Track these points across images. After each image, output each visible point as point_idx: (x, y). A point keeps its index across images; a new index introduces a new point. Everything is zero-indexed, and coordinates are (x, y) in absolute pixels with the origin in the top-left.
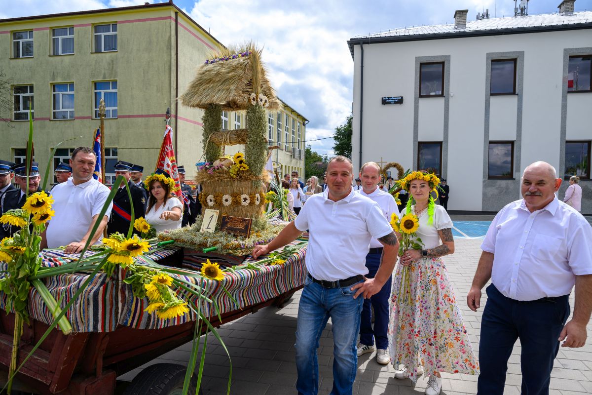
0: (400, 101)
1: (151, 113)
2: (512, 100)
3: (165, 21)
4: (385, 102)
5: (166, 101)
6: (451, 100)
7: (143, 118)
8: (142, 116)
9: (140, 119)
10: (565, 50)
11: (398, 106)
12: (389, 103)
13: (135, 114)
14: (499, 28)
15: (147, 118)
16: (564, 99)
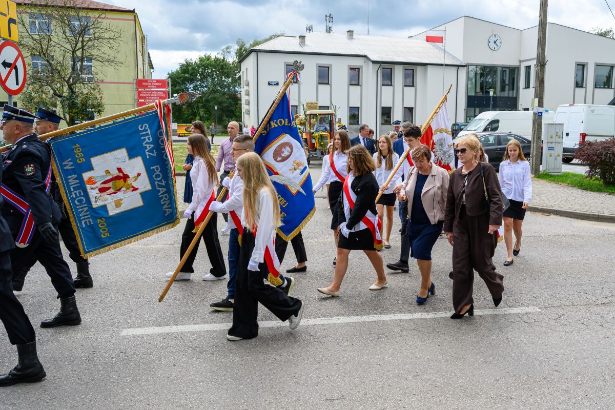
0: (277, 84)
1: (121, 81)
2: (328, 87)
3: (129, 21)
4: (269, 84)
5: (132, 74)
6: (301, 86)
7: (115, 85)
8: (114, 83)
9: (112, 85)
10: (349, 66)
11: (276, 86)
12: (272, 85)
13: (108, 81)
14: (322, 52)
15: (118, 85)
16: (348, 88)
